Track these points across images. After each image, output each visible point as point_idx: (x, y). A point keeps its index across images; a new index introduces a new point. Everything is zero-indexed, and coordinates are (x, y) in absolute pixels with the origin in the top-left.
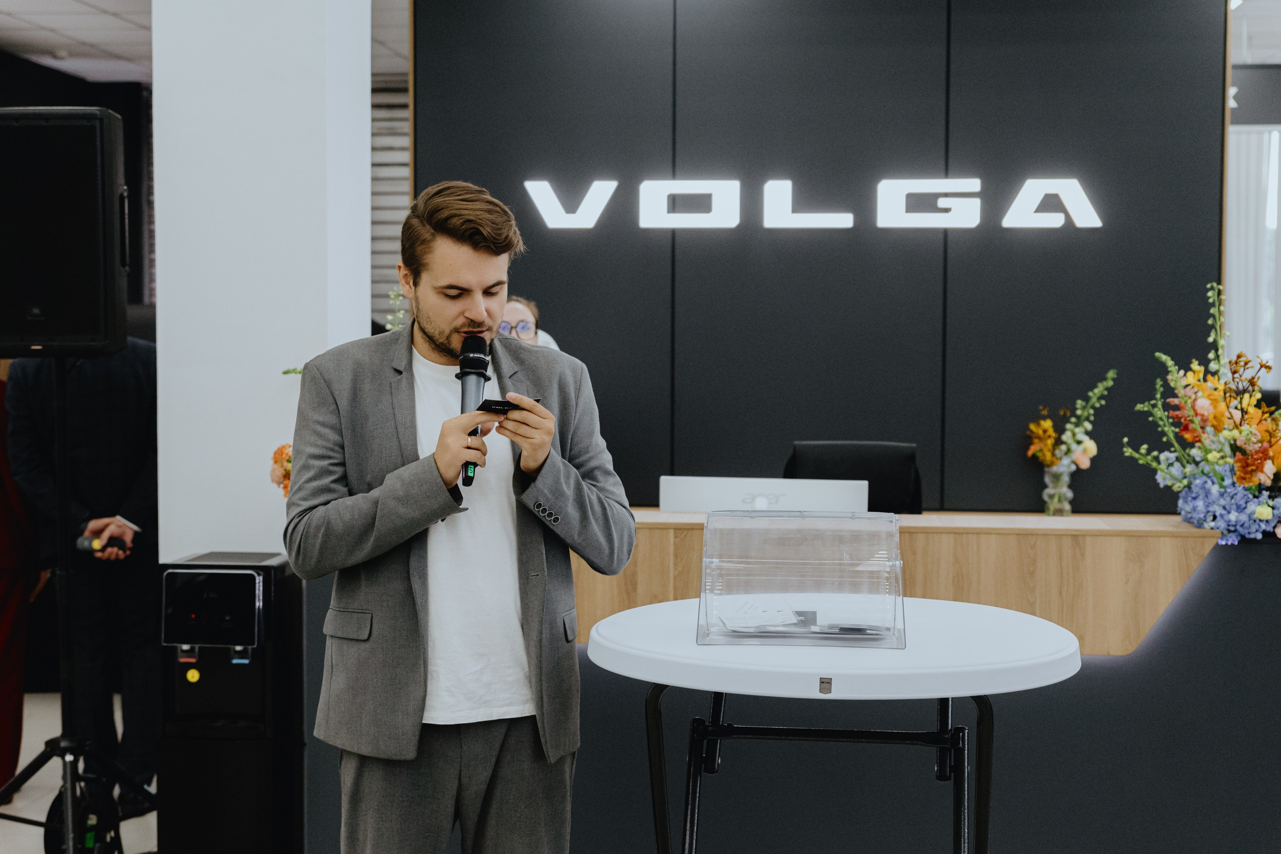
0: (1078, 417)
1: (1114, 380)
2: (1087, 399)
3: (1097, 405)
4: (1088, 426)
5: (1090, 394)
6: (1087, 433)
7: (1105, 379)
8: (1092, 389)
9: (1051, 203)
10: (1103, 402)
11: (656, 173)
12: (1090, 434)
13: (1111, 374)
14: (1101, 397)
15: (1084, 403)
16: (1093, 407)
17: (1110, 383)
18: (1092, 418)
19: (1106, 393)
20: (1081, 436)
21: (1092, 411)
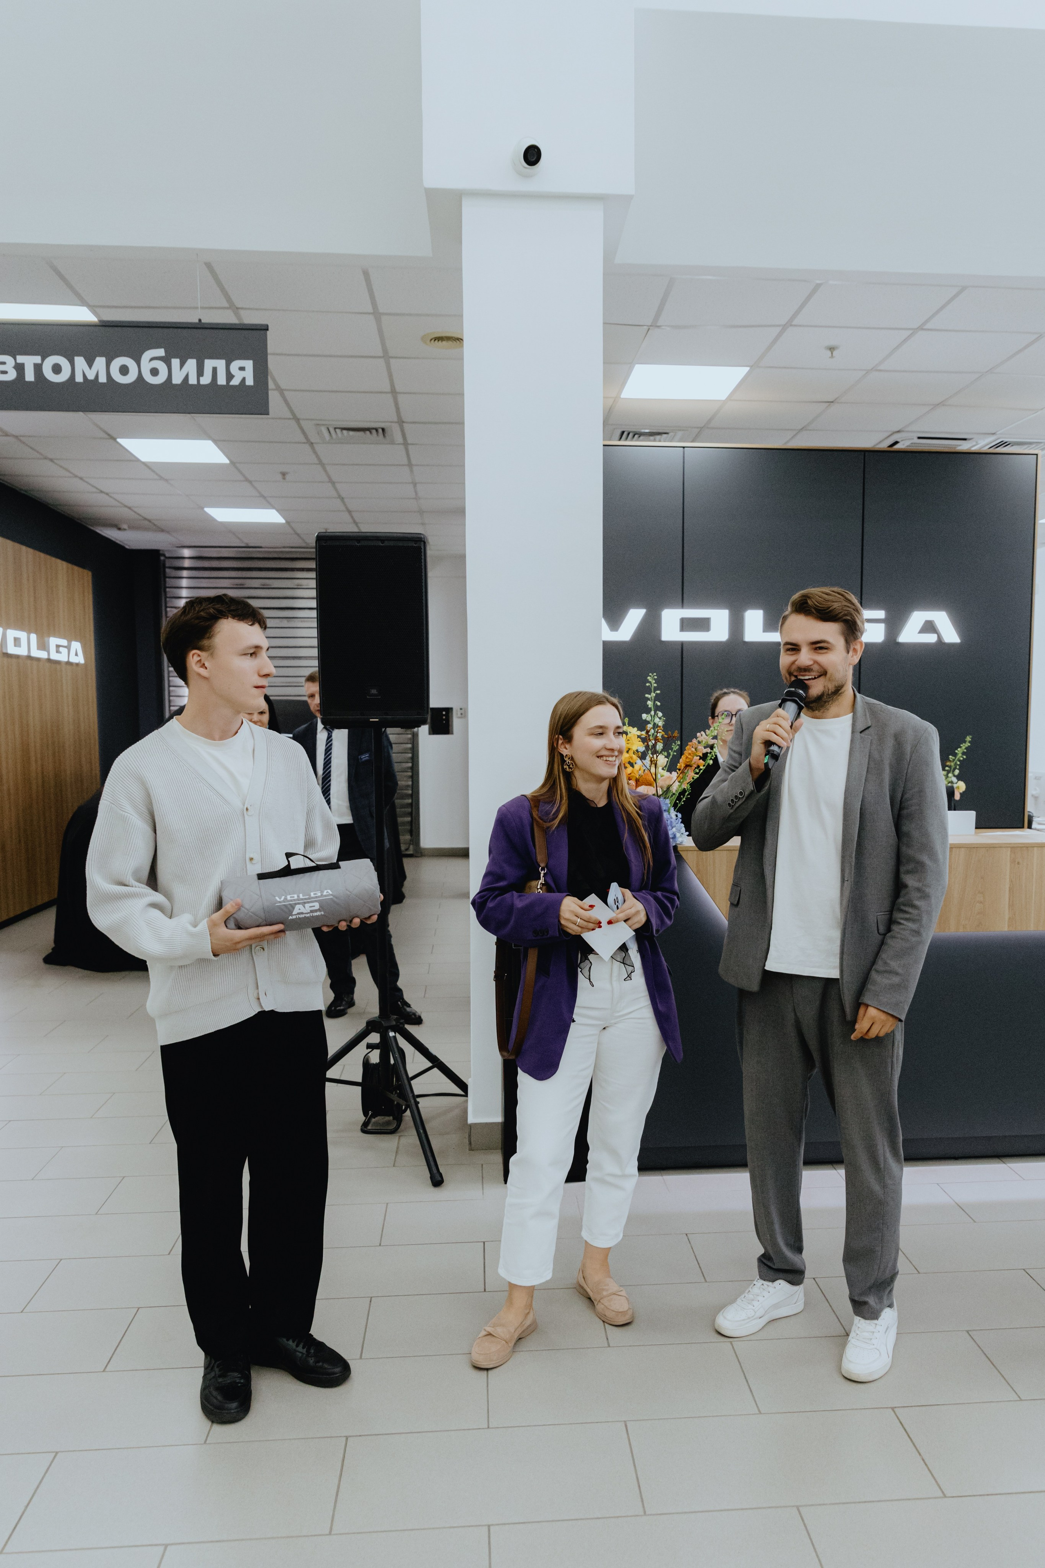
0: (950, 767)
1: (970, 742)
2: (955, 755)
3: (962, 759)
4: (957, 772)
5: (956, 751)
6: (954, 776)
7: (965, 742)
8: (957, 749)
9: (929, 627)
10: (965, 757)
11: (671, 605)
12: (959, 778)
13: (968, 738)
14: (963, 753)
15: (954, 758)
16: (959, 761)
17: (968, 744)
18: (958, 767)
19: (965, 751)
20: (954, 780)
21: (958, 763)
